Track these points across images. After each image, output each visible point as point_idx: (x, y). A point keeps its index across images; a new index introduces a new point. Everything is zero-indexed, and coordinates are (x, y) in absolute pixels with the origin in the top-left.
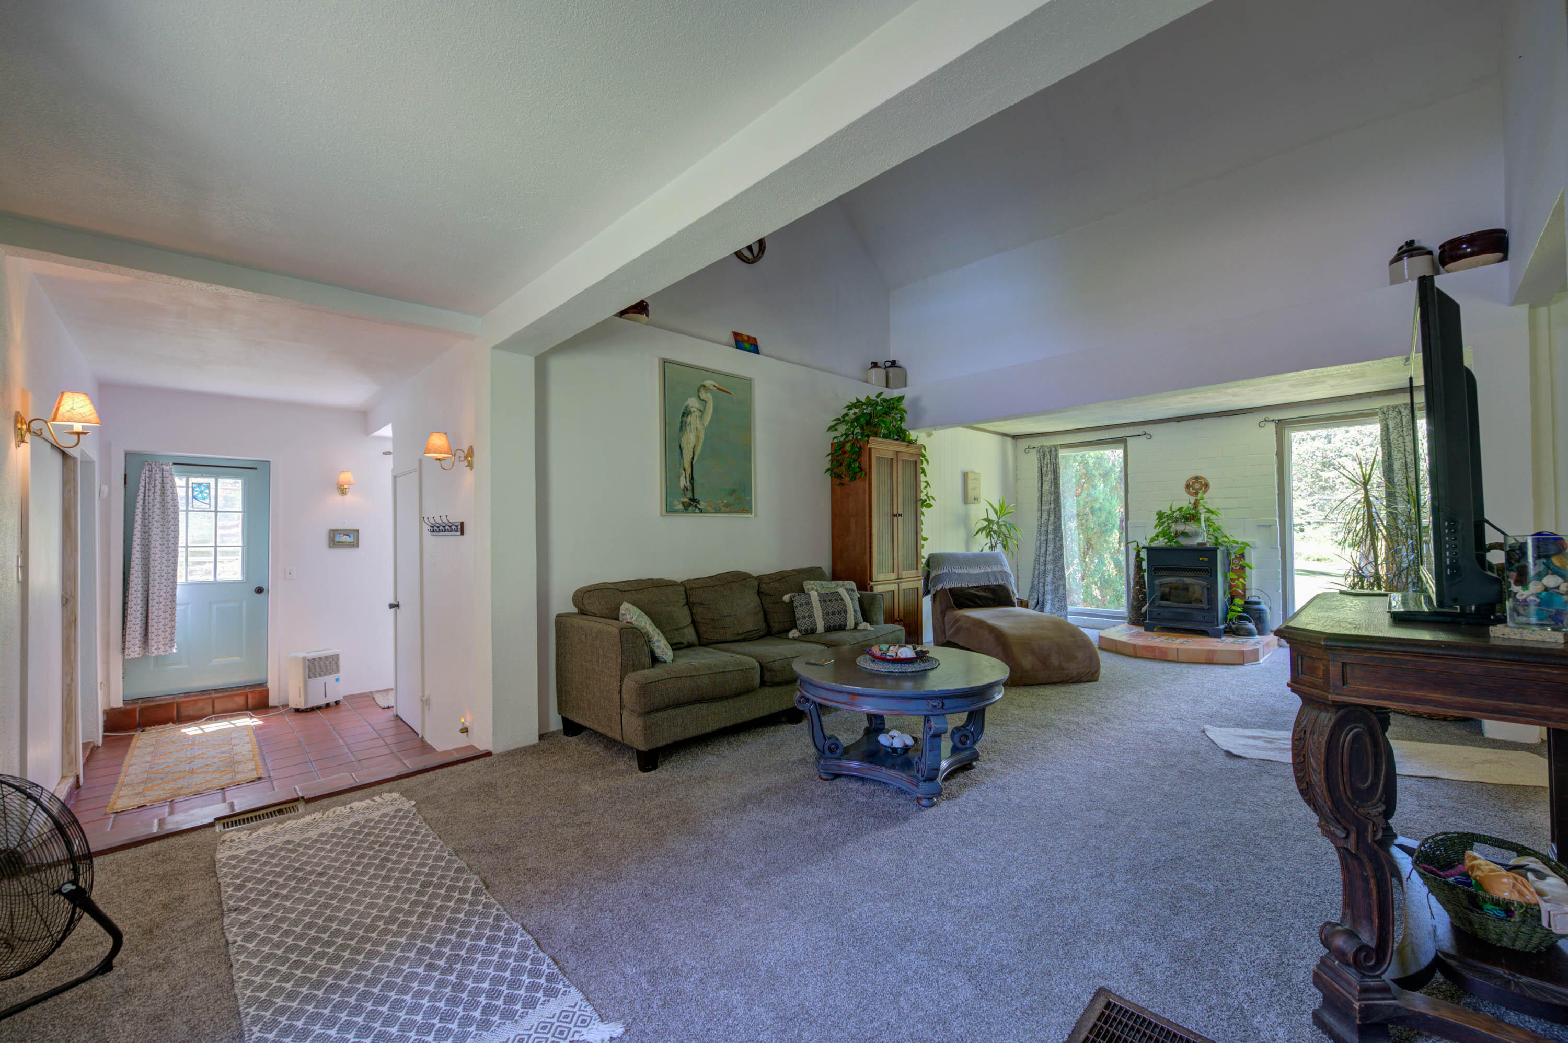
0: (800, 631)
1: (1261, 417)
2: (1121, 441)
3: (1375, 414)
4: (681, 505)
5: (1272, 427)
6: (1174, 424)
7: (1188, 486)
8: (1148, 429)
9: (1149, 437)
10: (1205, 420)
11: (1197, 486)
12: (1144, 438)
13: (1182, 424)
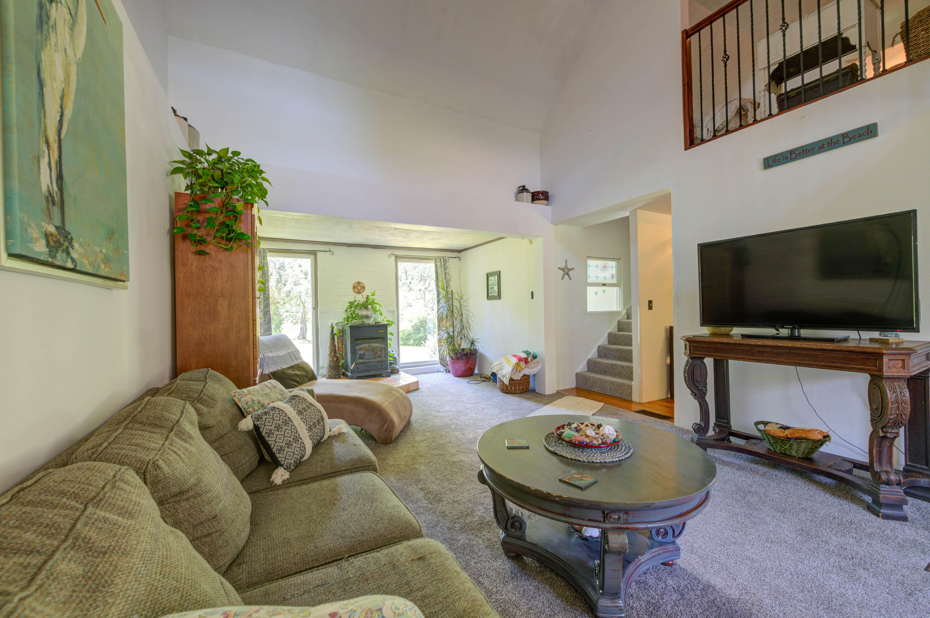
0: (287, 468)
1: (389, 252)
2: (314, 253)
3: (432, 259)
4: (43, 242)
5: (393, 258)
6: (346, 248)
7: (354, 288)
8: (333, 248)
9: (332, 253)
10: (363, 248)
11: (359, 288)
12: (328, 253)
13: (351, 248)
